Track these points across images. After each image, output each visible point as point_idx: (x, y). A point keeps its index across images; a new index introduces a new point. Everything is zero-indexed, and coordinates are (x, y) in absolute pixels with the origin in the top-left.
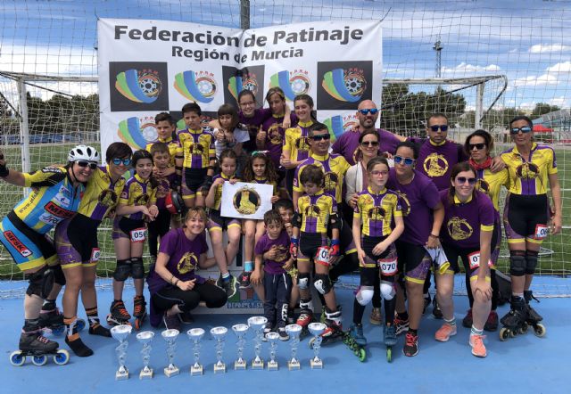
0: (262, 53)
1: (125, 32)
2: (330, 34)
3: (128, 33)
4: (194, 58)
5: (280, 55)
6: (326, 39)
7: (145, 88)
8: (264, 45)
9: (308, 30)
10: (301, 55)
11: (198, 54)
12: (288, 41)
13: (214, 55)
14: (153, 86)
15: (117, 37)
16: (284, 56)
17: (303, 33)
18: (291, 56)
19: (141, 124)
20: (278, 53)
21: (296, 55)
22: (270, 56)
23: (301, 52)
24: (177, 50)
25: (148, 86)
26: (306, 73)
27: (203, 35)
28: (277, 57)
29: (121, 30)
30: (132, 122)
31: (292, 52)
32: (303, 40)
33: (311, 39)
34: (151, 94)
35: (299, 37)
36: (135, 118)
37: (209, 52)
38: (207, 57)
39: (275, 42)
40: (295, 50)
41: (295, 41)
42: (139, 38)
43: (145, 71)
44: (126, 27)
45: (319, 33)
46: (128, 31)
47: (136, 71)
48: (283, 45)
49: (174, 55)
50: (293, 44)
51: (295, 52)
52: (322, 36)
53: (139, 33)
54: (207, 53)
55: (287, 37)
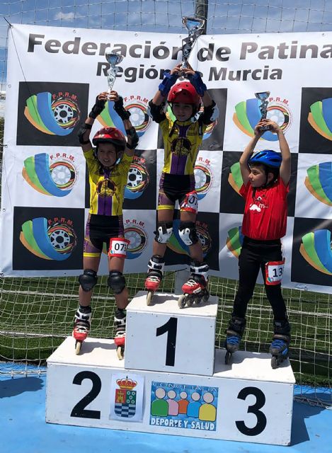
0: (224, 70)
1: (40, 43)
2: (320, 50)
3: (44, 44)
4: (124, 77)
5: (249, 76)
6: (314, 55)
7: (59, 117)
8: (227, 59)
9: (289, 44)
10: (279, 77)
11: (131, 73)
12: (261, 56)
13: (152, 74)
14: (69, 114)
15: (31, 49)
16: (254, 77)
17: (282, 47)
18: (265, 77)
19: (51, 162)
20: (246, 73)
21: (272, 77)
22: (235, 75)
23: (279, 74)
24: (104, 67)
25: (63, 114)
26: (285, 102)
27: (140, 47)
28: (245, 79)
29: (37, 39)
30: (40, 159)
31: (266, 72)
32: (282, 56)
33: (293, 56)
34: (65, 125)
35: (276, 52)
36: (44, 154)
37: (145, 69)
38: (141, 76)
39: (243, 57)
40: (270, 69)
41: (271, 57)
42: (57, 51)
43: (60, 94)
44: (43, 37)
45: (304, 49)
46: (44, 41)
47: (49, 95)
48: (253, 62)
49: (99, 74)
50: (267, 62)
51: (270, 73)
52: (309, 52)
53: (58, 44)
54: (142, 71)
55: (259, 51)
